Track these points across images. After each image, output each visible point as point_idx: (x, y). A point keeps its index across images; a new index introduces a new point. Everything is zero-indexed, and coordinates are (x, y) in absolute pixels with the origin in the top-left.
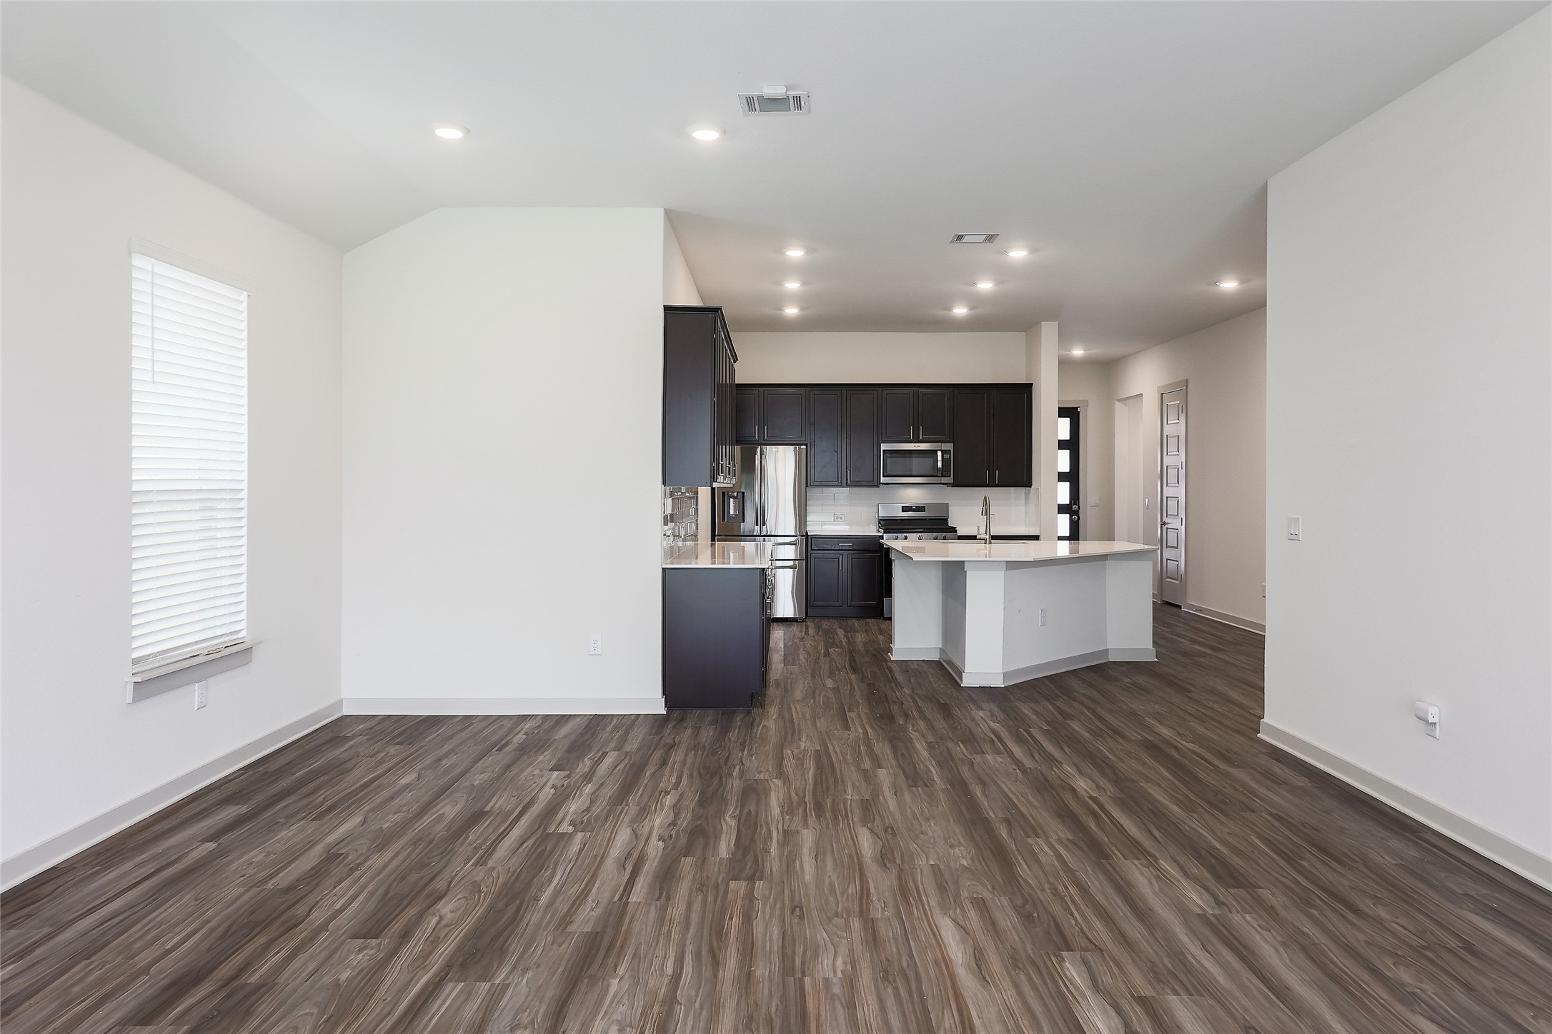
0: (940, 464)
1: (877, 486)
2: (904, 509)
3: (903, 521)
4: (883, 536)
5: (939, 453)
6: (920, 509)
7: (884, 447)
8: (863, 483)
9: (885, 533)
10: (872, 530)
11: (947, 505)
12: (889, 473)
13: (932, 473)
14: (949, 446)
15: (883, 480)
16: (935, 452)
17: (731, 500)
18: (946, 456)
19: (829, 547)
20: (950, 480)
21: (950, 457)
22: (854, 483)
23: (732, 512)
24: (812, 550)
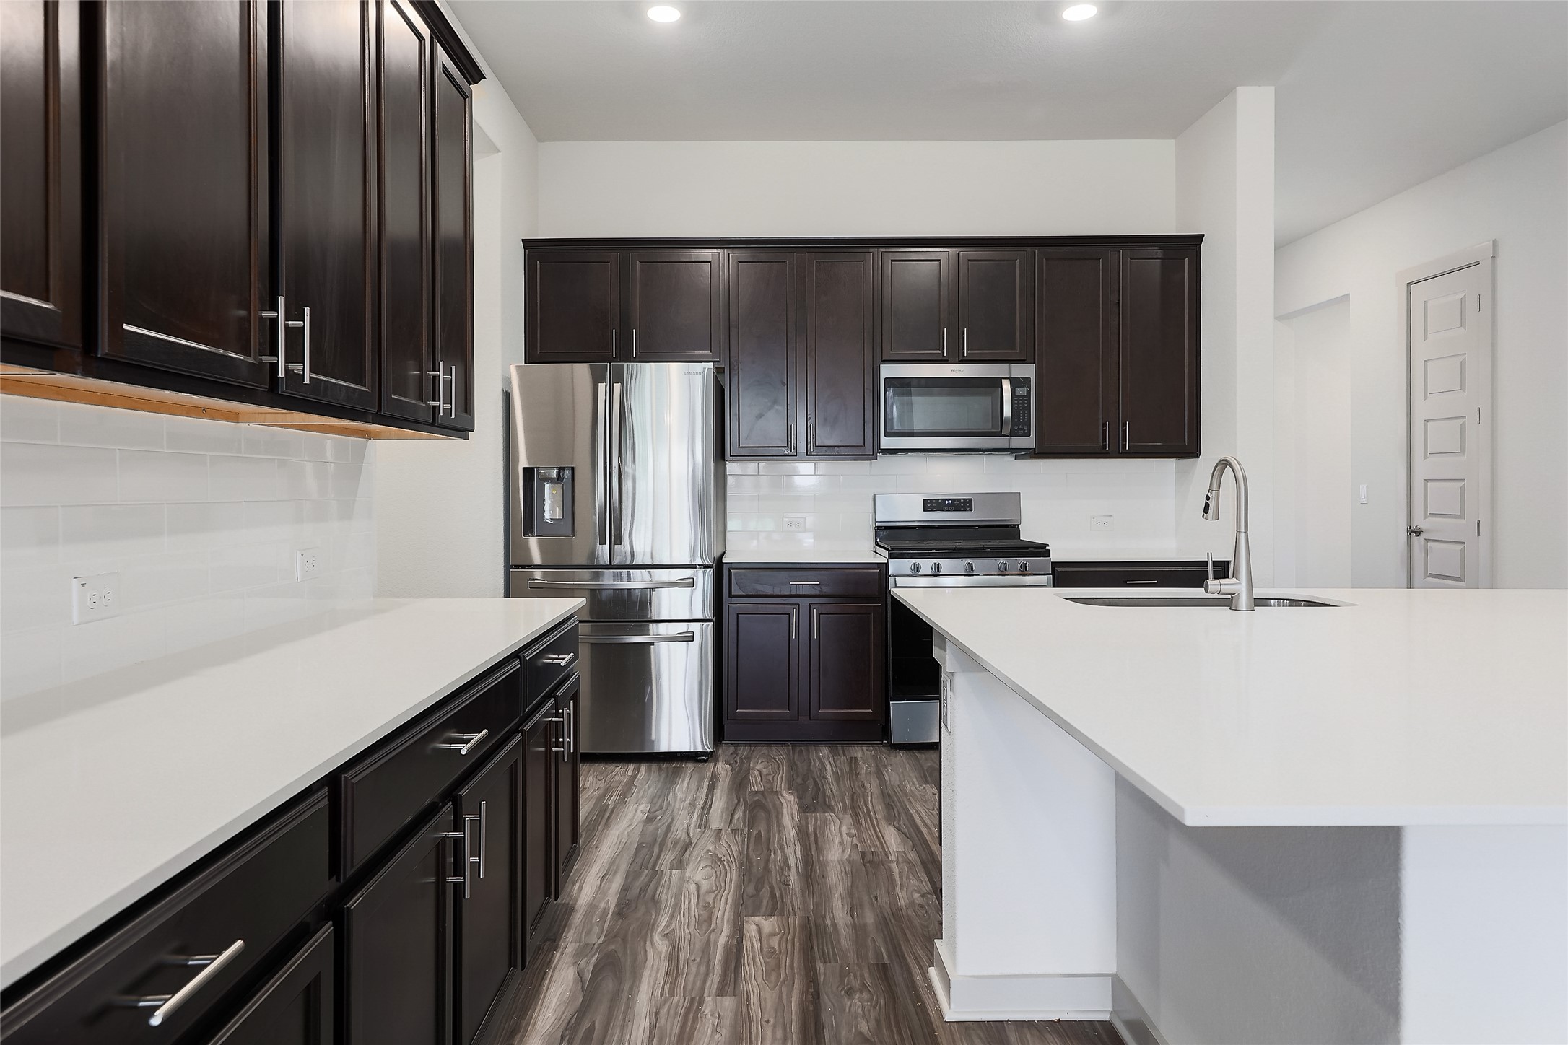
0: (1008, 411)
1: (872, 456)
2: (929, 505)
3: (925, 531)
4: (887, 564)
5: (1006, 386)
6: (962, 504)
7: (887, 371)
8: (842, 451)
9: (892, 557)
10: (863, 551)
11: (1017, 496)
12: (897, 427)
13: (988, 427)
14: (1028, 371)
15: (886, 442)
16: (995, 383)
17: (547, 487)
18: (1021, 391)
19: (769, 590)
20: (1029, 442)
21: (1029, 393)
22: (823, 451)
23: (547, 516)
24: (731, 595)
